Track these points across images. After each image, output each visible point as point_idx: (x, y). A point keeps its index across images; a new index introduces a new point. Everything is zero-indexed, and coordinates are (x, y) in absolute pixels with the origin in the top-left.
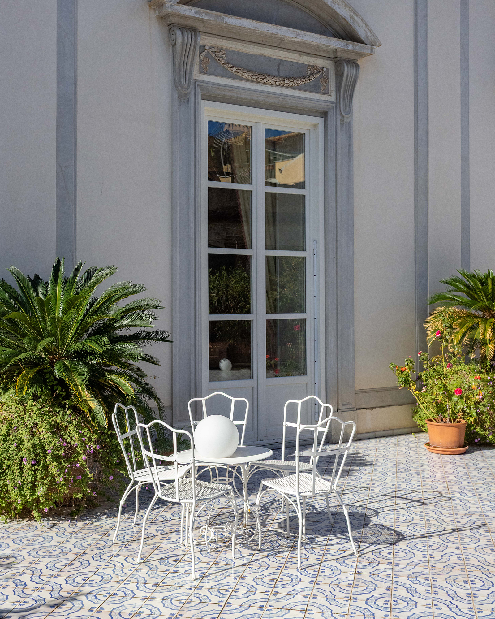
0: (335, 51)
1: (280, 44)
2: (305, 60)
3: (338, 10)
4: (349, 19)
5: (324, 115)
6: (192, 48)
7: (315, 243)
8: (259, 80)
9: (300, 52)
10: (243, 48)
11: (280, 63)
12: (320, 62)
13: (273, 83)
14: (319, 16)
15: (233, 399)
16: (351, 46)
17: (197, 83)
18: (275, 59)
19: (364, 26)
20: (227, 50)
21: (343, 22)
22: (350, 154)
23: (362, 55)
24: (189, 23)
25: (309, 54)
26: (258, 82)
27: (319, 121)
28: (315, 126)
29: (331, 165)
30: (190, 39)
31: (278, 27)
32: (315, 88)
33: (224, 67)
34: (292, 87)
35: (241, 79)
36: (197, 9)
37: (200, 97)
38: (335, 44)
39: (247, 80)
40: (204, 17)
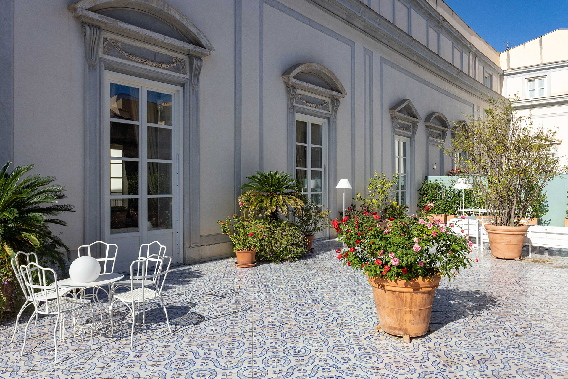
0: (189, 51)
1: (155, 43)
2: (171, 54)
3: (190, 28)
4: (196, 34)
5: (183, 85)
6: (97, 38)
7: (178, 155)
8: (142, 62)
9: (169, 49)
10: (132, 42)
11: (156, 54)
12: (180, 56)
13: (151, 64)
14: (179, 30)
15: (108, 245)
16: (197, 49)
17: (101, 60)
18: (153, 51)
19: (205, 39)
20: (122, 43)
21: (193, 35)
22: (198, 108)
23: (204, 55)
24: (95, 23)
25: (173, 51)
26: (142, 63)
27: (180, 89)
28: (178, 91)
29: (187, 114)
30: (95, 33)
31: (153, 33)
32: (177, 70)
33: (120, 52)
34: (163, 68)
35: (131, 60)
36: (100, 15)
37: (104, 68)
38: (188, 46)
39: (135, 61)
40: (105, 20)
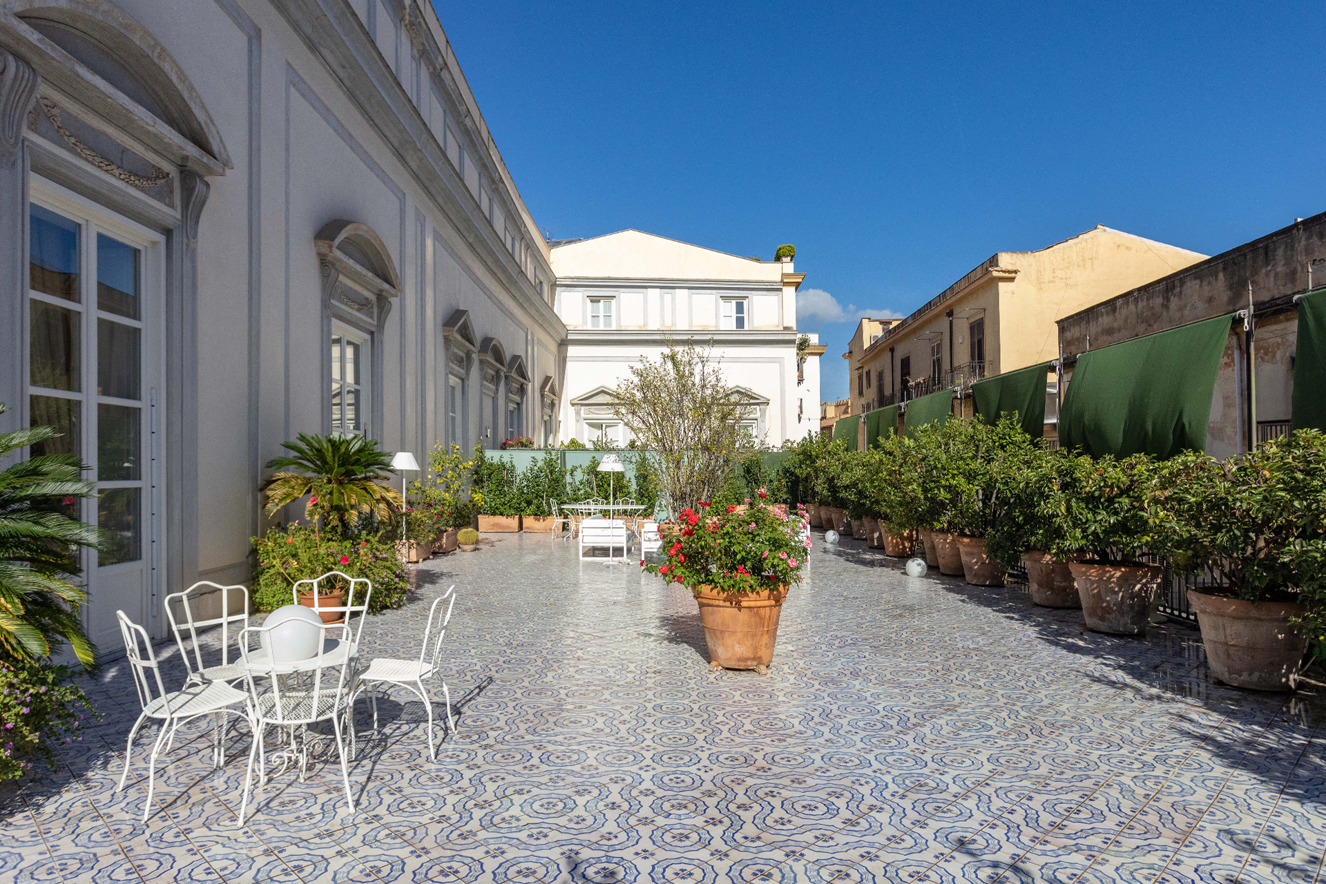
0: (186, 158)
1: (125, 123)
2: (151, 157)
3: (194, 110)
4: (204, 126)
5: (168, 232)
6: (27, 90)
8: (102, 165)
9: (148, 147)
10: (84, 115)
11: (124, 151)
12: (166, 166)
13: (117, 174)
14: (166, 107)
16: (206, 159)
17: (26, 143)
18: (119, 144)
19: (218, 139)
20: (63, 110)
21: (195, 125)
22: (194, 286)
23: (211, 172)
24: (23, 50)
25: (156, 152)
26: (99, 167)
27: (161, 239)
28: (154, 244)
29: (176, 297)
30: (27, 75)
31: (136, 105)
32: (159, 196)
33: (58, 131)
34: (136, 186)
35: (79, 155)
36: (41, 36)
37: (29, 166)
38: (191, 150)
39: (86, 159)
40: (49, 51)
